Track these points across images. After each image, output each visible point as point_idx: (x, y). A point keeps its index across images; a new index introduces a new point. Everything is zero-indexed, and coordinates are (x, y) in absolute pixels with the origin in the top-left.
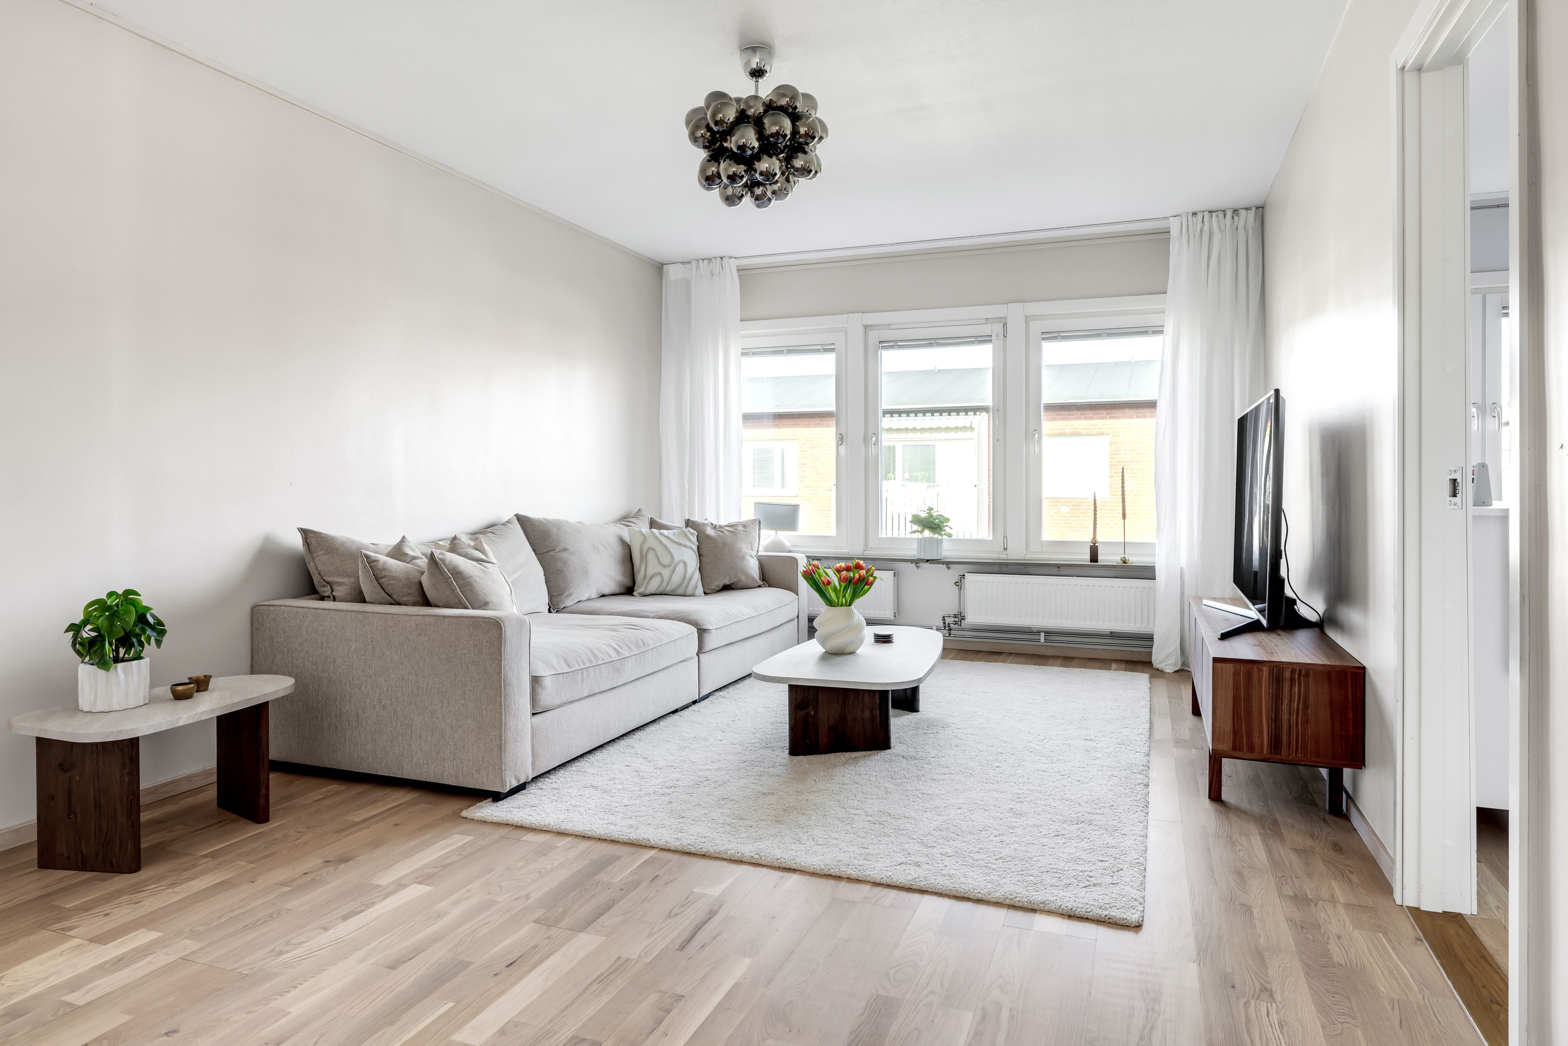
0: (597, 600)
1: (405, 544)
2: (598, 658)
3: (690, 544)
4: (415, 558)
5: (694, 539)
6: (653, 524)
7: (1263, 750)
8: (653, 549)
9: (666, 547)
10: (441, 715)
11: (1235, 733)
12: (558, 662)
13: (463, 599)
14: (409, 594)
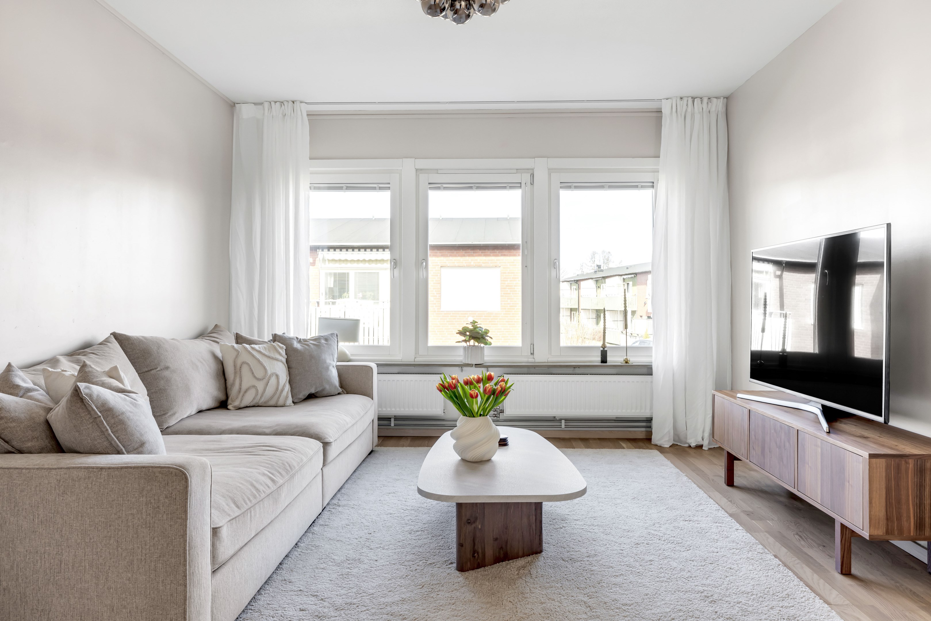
0: (196, 416)
1: (14, 373)
2: (260, 491)
3: (280, 358)
4: (29, 390)
5: (283, 353)
6: (239, 339)
7: (911, 532)
8: (248, 364)
9: (259, 361)
10: (96, 594)
11: (888, 519)
12: (227, 505)
13: (115, 442)
14: (33, 438)
